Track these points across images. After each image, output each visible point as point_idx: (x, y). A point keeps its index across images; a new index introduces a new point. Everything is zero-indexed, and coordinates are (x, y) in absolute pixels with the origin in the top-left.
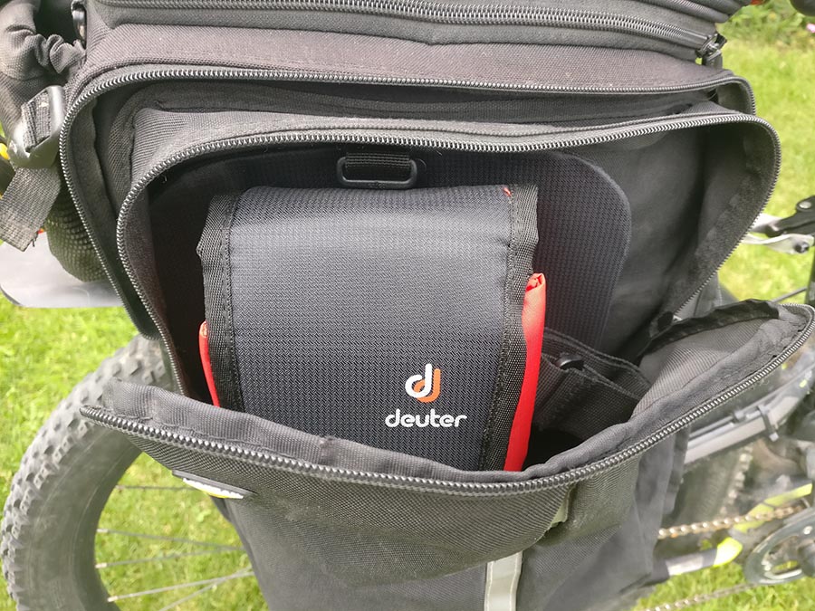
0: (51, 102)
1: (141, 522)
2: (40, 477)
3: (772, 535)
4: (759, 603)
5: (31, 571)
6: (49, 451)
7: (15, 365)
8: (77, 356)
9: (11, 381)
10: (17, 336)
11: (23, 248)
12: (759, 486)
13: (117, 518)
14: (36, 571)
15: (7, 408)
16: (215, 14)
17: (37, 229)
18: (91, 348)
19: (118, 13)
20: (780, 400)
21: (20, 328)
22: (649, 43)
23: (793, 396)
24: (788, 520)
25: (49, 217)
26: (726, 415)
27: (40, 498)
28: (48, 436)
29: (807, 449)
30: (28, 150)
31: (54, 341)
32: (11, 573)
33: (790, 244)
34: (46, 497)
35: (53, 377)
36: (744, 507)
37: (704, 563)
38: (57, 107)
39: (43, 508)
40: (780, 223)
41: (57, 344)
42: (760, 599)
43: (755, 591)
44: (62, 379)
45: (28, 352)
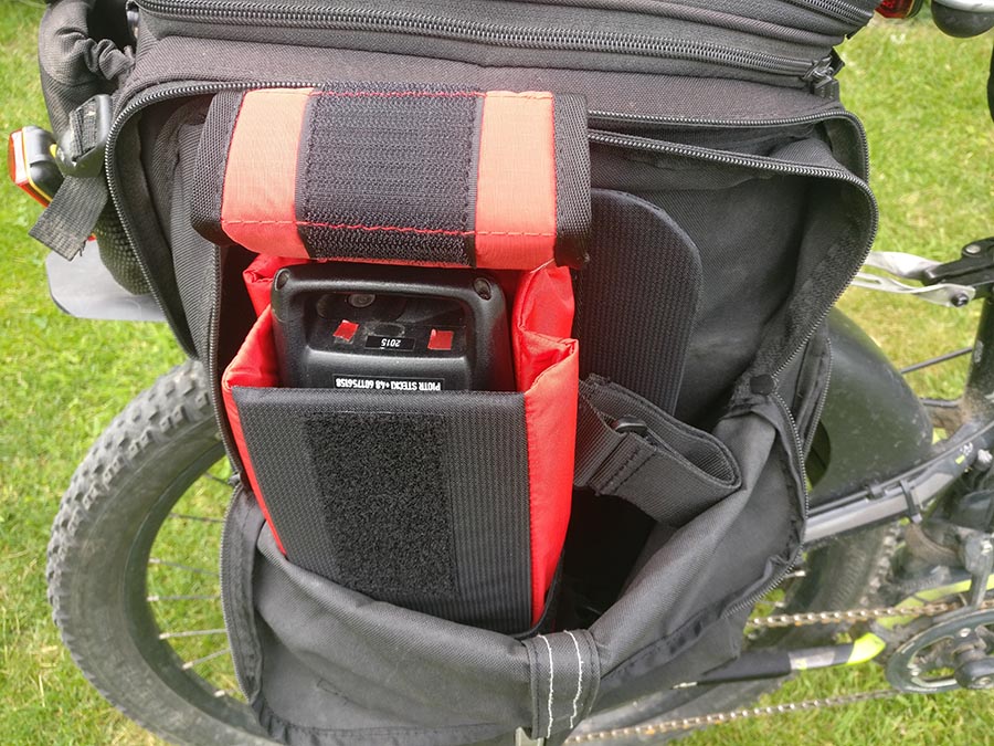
0: (98, 112)
1: (206, 559)
2: (89, 497)
3: (921, 634)
4: (915, 716)
5: (77, 596)
6: (99, 470)
7: (80, 373)
8: (146, 368)
9: (74, 391)
10: (83, 340)
11: (70, 257)
12: (911, 576)
13: (180, 552)
14: (83, 596)
15: (69, 421)
16: (258, 31)
17: (85, 238)
18: (162, 360)
19: (165, 25)
20: (928, 477)
21: (85, 333)
22: (734, 72)
23: (946, 473)
24: (940, 618)
25: (96, 226)
26: (861, 489)
27: (88, 519)
28: (98, 455)
29: (967, 537)
30: (74, 159)
31: (123, 349)
32: (56, 598)
33: (946, 294)
34: (94, 519)
35: (120, 390)
36: (892, 599)
37: (835, 659)
38: (104, 117)
39: (91, 531)
40: (937, 270)
41: (125, 354)
42: (915, 711)
43: (911, 702)
44: (129, 393)
45: (94, 361)
